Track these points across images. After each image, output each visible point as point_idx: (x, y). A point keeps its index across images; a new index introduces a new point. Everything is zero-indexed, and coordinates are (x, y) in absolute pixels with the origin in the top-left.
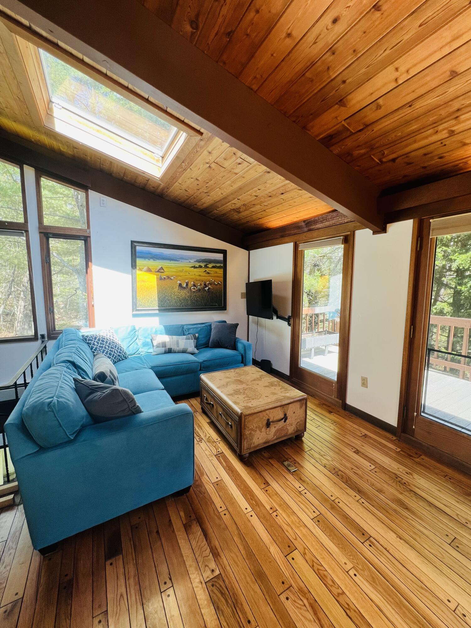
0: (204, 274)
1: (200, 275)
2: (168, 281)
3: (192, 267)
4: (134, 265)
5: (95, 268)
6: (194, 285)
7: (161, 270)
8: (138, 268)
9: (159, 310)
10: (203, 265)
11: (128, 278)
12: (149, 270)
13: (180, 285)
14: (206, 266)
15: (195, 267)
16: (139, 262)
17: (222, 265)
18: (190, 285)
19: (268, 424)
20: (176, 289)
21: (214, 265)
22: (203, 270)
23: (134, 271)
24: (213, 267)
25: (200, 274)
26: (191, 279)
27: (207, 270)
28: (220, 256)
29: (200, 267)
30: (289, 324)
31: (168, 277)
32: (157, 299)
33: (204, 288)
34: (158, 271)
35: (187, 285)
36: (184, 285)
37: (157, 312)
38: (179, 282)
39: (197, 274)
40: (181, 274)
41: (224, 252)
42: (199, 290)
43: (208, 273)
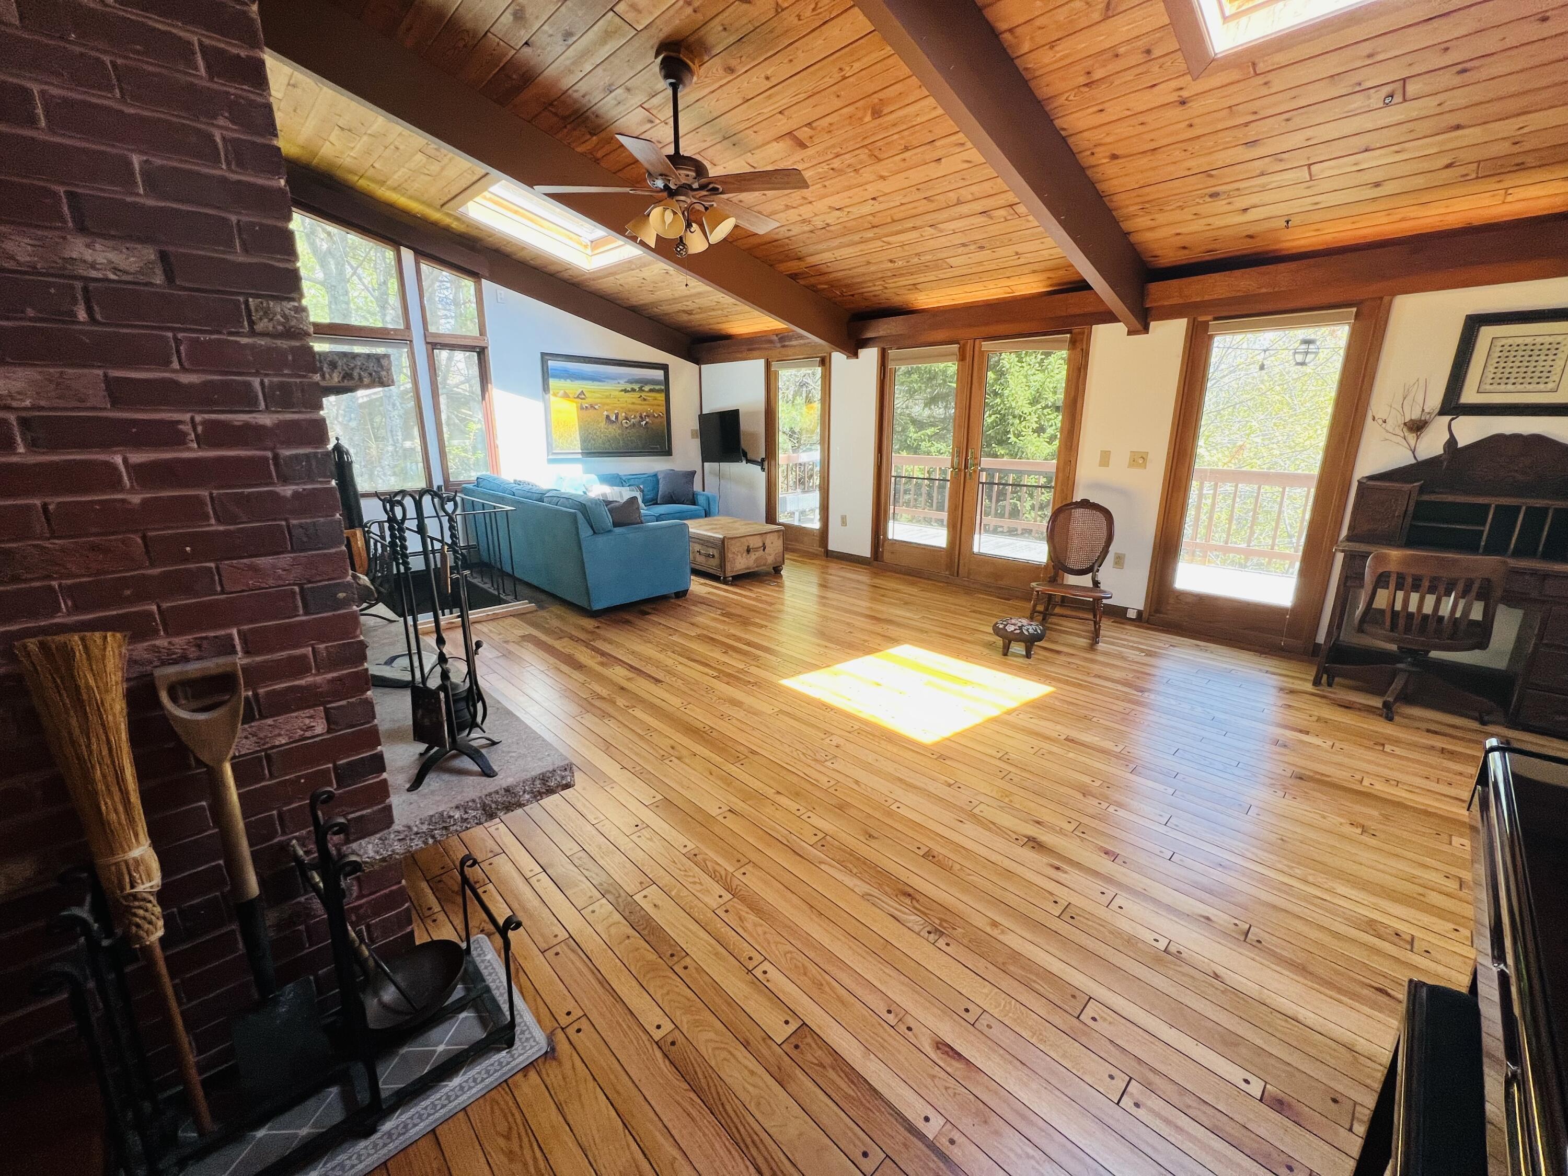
0: (639, 401)
1: (633, 403)
2: (591, 411)
3: (622, 391)
4: (546, 388)
5: (496, 392)
6: (627, 418)
7: (581, 396)
8: (551, 392)
9: (582, 453)
10: (636, 387)
11: (539, 405)
12: (566, 396)
13: (608, 417)
14: (641, 390)
15: (625, 391)
16: (552, 382)
17: (663, 387)
18: (620, 418)
19: (748, 551)
20: (603, 424)
21: (652, 387)
22: (637, 395)
23: (547, 396)
24: (651, 391)
25: (634, 400)
26: (622, 408)
27: (643, 394)
28: (659, 374)
29: (633, 390)
30: (763, 469)
31: (592, 406)
32: (578, 438)
33: (640, 422)
34: (578, 397)
35: (617, 418)
36: (613, 418)
37: (580, 456)
38: (605, 413)
39: (630, 401)
40: (608, 401)
41: (665, 368)
42: (634, 424)
43: (645, 400)
